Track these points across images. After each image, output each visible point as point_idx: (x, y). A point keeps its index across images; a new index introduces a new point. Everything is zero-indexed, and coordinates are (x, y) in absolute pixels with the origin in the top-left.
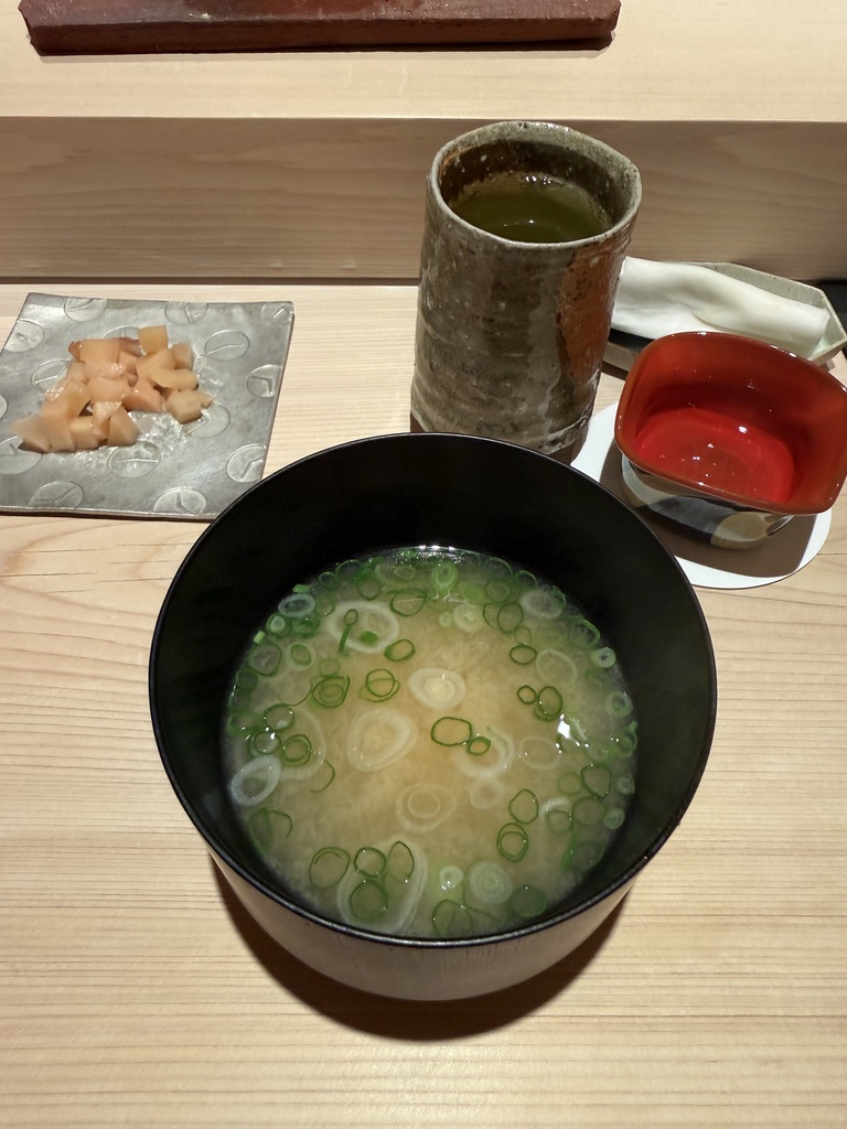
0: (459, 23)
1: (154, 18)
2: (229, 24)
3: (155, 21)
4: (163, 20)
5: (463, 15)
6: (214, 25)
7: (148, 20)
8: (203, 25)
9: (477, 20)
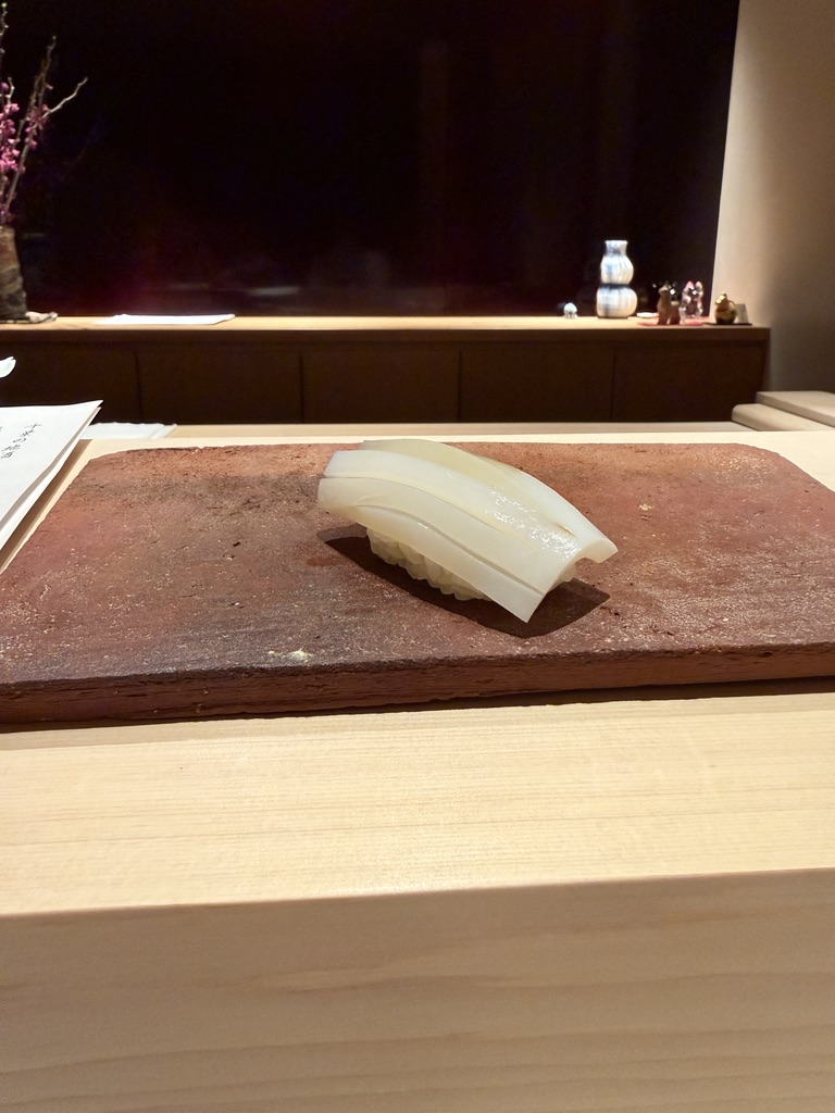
0: (766, 652)
1: (201, 660)
2: (346, 668)
3: (204, 667)
4: (217, 665)
5: (769, 638)
6: (318, 671)
7: (189, 667)
8: (297, 671)
9: (799, 647)
